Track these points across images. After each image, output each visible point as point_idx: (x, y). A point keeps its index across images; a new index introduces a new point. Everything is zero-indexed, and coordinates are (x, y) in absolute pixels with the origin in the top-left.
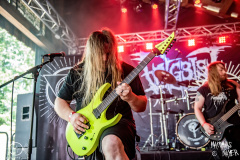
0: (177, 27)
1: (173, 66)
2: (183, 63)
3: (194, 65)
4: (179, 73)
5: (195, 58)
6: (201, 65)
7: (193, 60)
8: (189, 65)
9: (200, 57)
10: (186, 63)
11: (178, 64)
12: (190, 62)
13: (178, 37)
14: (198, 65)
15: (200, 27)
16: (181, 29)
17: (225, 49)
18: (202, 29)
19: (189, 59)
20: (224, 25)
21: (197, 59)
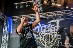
0: (43, 13)
1: (42, 27)
2: (46, 26)
3: (50, 26)
4: (44, 29)
5: (51, 24)
6: (53, 26)
7: (50, 25)
8: (48, 26)
9: (52, 23)
10: (47, 26)
11: (44, 26)
12: (49, 25)
13: (43, 16)
14: (51, 27)
15: (52, 12)
16: (44, 13)
17: (62, 20)
18: (52, 13)
19: (48, 24)
20: (61, 11)
21: (52, 24)
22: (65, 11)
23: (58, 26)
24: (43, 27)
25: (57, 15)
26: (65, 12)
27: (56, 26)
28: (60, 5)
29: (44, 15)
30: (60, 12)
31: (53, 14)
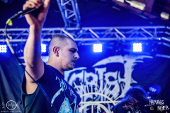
0: (81, 27)
1: (74, 77)
2: (88, 75)
3: (101, 78)
4: (82, 87)
5: (104, 69)
6: (111, 79)
7: (101, 71)
8: (95, 77)
9: (111, 67)
10: (91, 74)
11: (80, 76)
12: (97, 73)
13: (81, 39)
14: (106, 79)
15: (111, 29)
16: (86, 29)
17: (144, 59)
18: (114, 31)
19: (96, 69)
20: (142, 28)
21: (107, 71)
22: (158, 30)
23: (128, 79)
24: (78, 79)
25: (129, 39)
26: (156, 33)
27: (122, 76)
28: (141, 7)
29: (83, 36)
30: (140, 30)
31: (114, 36)
